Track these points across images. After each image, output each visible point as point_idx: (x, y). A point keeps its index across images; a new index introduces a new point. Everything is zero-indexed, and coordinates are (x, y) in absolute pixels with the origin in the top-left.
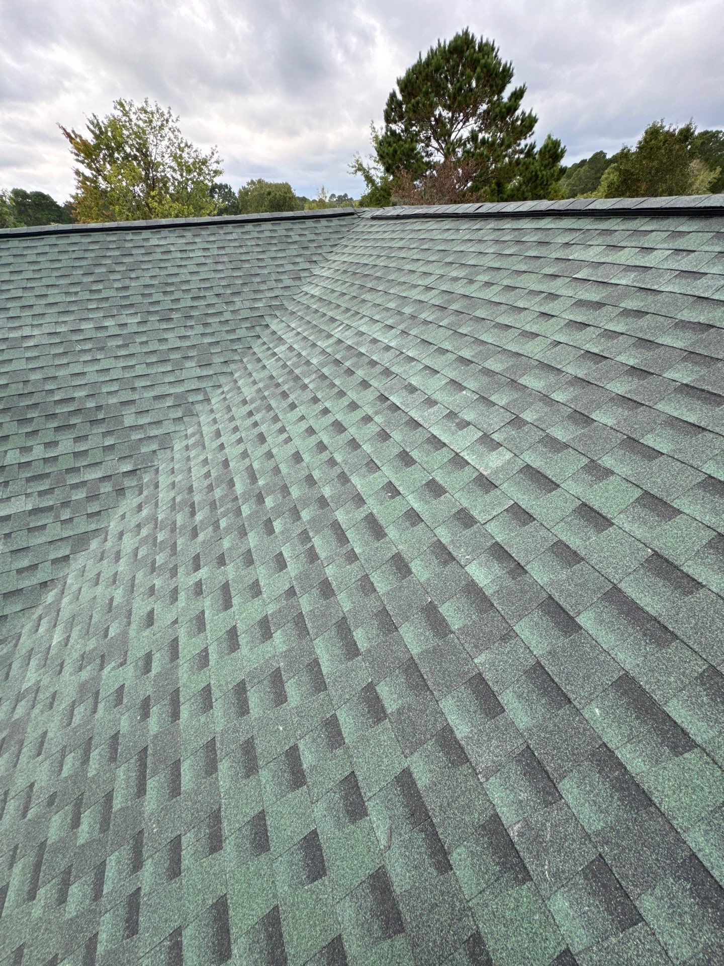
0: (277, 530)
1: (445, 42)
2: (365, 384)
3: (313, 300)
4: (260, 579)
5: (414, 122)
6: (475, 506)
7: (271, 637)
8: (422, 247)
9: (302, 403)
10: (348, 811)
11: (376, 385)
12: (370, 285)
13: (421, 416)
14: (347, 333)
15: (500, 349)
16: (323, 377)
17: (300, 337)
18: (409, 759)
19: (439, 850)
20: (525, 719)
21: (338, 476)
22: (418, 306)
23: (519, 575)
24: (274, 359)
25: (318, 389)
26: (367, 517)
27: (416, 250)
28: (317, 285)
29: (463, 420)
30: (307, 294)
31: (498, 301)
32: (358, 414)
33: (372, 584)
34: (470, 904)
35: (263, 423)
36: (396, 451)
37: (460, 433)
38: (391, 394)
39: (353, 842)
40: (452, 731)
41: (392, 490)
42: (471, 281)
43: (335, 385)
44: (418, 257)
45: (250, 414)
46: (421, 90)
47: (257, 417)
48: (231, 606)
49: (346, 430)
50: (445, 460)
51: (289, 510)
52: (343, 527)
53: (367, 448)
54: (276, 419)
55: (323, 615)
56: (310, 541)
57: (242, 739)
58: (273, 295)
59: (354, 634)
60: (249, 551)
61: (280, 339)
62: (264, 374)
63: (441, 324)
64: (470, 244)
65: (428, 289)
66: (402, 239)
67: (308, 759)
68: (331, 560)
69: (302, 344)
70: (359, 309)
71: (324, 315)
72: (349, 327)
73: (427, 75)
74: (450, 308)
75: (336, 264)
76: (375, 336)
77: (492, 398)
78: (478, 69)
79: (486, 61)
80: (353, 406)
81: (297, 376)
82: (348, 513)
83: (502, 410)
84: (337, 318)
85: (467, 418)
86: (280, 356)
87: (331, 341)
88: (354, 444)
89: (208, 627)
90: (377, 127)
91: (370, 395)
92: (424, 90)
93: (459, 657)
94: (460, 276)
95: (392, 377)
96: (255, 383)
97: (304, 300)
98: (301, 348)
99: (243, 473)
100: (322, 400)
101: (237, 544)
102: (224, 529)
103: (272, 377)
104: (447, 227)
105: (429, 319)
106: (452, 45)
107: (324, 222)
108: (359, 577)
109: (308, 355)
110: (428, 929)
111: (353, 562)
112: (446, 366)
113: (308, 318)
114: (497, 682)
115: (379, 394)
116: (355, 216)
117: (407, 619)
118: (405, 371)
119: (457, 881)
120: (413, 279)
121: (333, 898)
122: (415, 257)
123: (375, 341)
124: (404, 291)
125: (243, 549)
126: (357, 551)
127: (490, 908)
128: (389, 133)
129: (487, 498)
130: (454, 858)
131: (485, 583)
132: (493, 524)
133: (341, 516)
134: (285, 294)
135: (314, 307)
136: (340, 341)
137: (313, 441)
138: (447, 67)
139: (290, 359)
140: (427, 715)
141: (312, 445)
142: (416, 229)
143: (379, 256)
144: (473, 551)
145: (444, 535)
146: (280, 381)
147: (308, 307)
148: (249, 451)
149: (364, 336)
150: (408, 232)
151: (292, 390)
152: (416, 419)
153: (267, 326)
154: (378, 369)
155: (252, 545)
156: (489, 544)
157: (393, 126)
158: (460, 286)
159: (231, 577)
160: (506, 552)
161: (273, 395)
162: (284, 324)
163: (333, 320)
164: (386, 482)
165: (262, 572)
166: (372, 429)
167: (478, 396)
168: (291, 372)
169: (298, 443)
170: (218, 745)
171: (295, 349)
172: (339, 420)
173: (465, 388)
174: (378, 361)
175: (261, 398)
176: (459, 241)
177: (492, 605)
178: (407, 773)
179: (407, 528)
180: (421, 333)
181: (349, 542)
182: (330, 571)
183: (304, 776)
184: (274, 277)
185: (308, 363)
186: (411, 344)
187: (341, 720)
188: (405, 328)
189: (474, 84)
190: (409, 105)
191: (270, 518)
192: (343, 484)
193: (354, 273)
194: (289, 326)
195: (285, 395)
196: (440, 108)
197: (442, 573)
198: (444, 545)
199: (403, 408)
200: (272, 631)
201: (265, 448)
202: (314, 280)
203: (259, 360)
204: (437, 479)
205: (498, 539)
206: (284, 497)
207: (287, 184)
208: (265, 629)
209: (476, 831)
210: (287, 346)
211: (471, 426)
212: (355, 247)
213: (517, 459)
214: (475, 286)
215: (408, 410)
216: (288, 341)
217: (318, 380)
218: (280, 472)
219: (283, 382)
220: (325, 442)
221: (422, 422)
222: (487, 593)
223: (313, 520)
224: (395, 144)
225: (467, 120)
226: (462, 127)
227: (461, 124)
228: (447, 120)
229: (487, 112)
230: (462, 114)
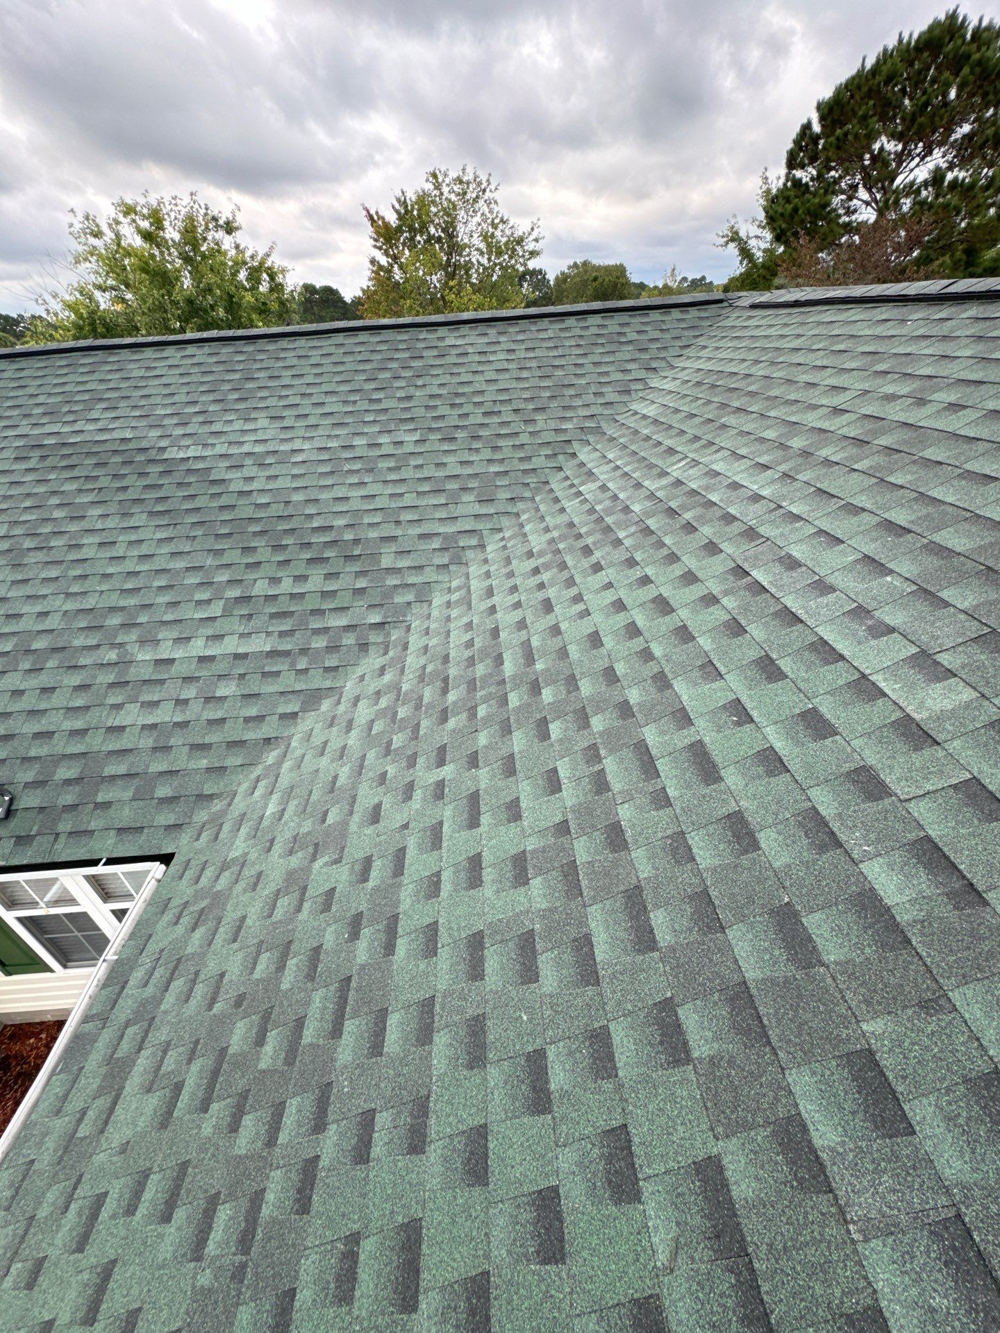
0: (553, 737)
1: (911, 36)
2: (712, 548)
3: (644, 423)
4: (522, 798)
5: (833, 164)
6: (891, 767)
7: (526, 883)
8: (835, 348)
9: (611, 565)
10: (610, 1182)
11: (730, 551)
12: (736, 404)
13: (804, 607)
14: (691, 472)
15: (968, 515)
16: (648, 531)
17: (619, 473)
18: (720, 1143)
20: (958, 1164)
21: (654, 677)
22: (816, 437)
23: (970, 904)
24: (577, 500)
25: (636, 547)
26: (692, 745)
27: (822, 353)
28: (653, 402)
29: (883, 623)
30: (636, 413)
31: (972, 435)
32: (696, 591)
33: (690, 849)
35: (552, 586)
36: (754, 654)
37: (873, 642)
38: (754, 566)
39: (613, 1233)
40: (804, 1129)
41: (739, 713)
42: (921, 402)
43: (663, 545)
44: (825, 363)
45: (536, 571)
46: (854, 113)
47: (545, 576)
48: (479, 825)
49: (673, 611)
50: (841, 682)
51: (575, 712)
52: (654, 752)
53: (705, 642)
54: (571, 582)
55: (607, 874)
56: (600, 761)
57: (470, 1011)
58: (588, 413)
59: (652, 915)
60: (512, 756)
61: (590, 474)
62: (561, 519)
63: (856, 467)
64: (924, 343)
65: (838, 411)
66: (799, 336)
67: (558, 1077)
68: (628, 798)
69: (622, 482)
70: (714, 438)
71: (660, 443)
72: (696, 463)
73: (870, 90)
74: (876, 442)
75: (686, 372)
76: (737, 479)
77: (945, 594)
78: (966, 70)
79: (983, 56)
80: (690, 578)
81: (609, 527)
82: (663, 733)
83: (962, 616)
84: (679, 449)
85: (888, 620)
86: (587, 496)
87: (665, 481)
88: (684, 634)
89: (444, 845)
90: (772, 176)
91: (718, 565)
92: (861, 113)
93: (832, 1011)
94: (902, 393)
95: (759, 542)
96: (547, 530)
97: (631, 422)
98: (619, 488)
99: (517, 648)
100: (642, 564)
101: (496, 743)
102: (482, 719)
103: (571, 525)
104: (884, 317)
105: (833, 458)
106: (923, 38)
107: (676, 314)
108: (669, 832)
109: (628, 498)
111: (662, 807)
112: (858, 533)
113: (633, 447)
114: (904, 1078)
115: (734, 565)
116: (725, 304)
117: (742, 918)
118: (782, 535)
120: (813, 397)
121: (572, 1305)
122: (819, 363)
123: (736, 486)
124: (793, 413)
125: (504, 752)
126: (671, 792)
128: (789, 184)
129: (917, 759)
131: (896, 900)
132: (923, 804)
133: (650, 735)
134: (606, 412)
135: (646, 432)
136: (679, 483)
137: (621, 619)
138: (908, 74)
139: (600, 502)
140: (761, 1085)
141: (618, 626)
142: (826, 320)
143: (757, 362)
144: (878, 840)
145: (826, 802)
146: (583, 530)
147: (636, 432)
148: (528, 621)
149: (719, 478)
150: (811, 325)
151: (598, 545)
152: (794, 610)
153: (574, 455)
154: (736, 528)
155: (516, 749)
156: (911, 836)
157: (798, 174)
158: (898, 408)
159: (483, 786)
160: (947, 858)
161: (571, 549)
162: (598, 454)
163: (671, 451)
164: (730, 698)
165: (525, 790)
166: (717, 615)
167: (914, 588)
168: (600, 519)
169: (598, 619)
170: (437, 1008)
171: (609, 489)
172: (665, 595)
173: (891, 572)
174: (738, 515)
175: (553, 552)
176: (904, 339)
177: (909, 942)
178: (717, 1165)
179: (759, 777)
180: (818, 478)
181: (659, 776)
182: (625, 813)
183: (549, 1101)
184: (593, 389)
185: (627, 509)
186: (798, 494)
187: (616, 1040)
188: (790, 470)
189: (953, 94)
190: (832, 139)
191: (545, 717)
192: (660, 690)
193: (714, 386)
194: (605, 457)
195: (587, 551)
196: (884, 139)
197: (815, 862)
198: (823, 818)
199: (773, 590)
200: (530, 876)
201: (550, 620)
202: (648, 394)
203: (557, 500)
204: (823, 710)
205: (930, 832)
206: (569, 692)
207: (621, 265)
208: (520, 870)
210: (599, 484)
211: (896, 635)
212: (717, 348)
213: (986, 703)
214: (929, 409)
215: (782, 595)
216: (602, 477)
217: (638, 534)
218: (568, 656)
219: (586, 533)
220: (640, 624)
221: (804, 617)
222: (898, 918)
223: (607, 733)
224: (797, 200)
225: (930, 153)
226: (918, 165)
227: (917, 160)
228: (892, 156)
229: (968, 137)
230: (921, 145)
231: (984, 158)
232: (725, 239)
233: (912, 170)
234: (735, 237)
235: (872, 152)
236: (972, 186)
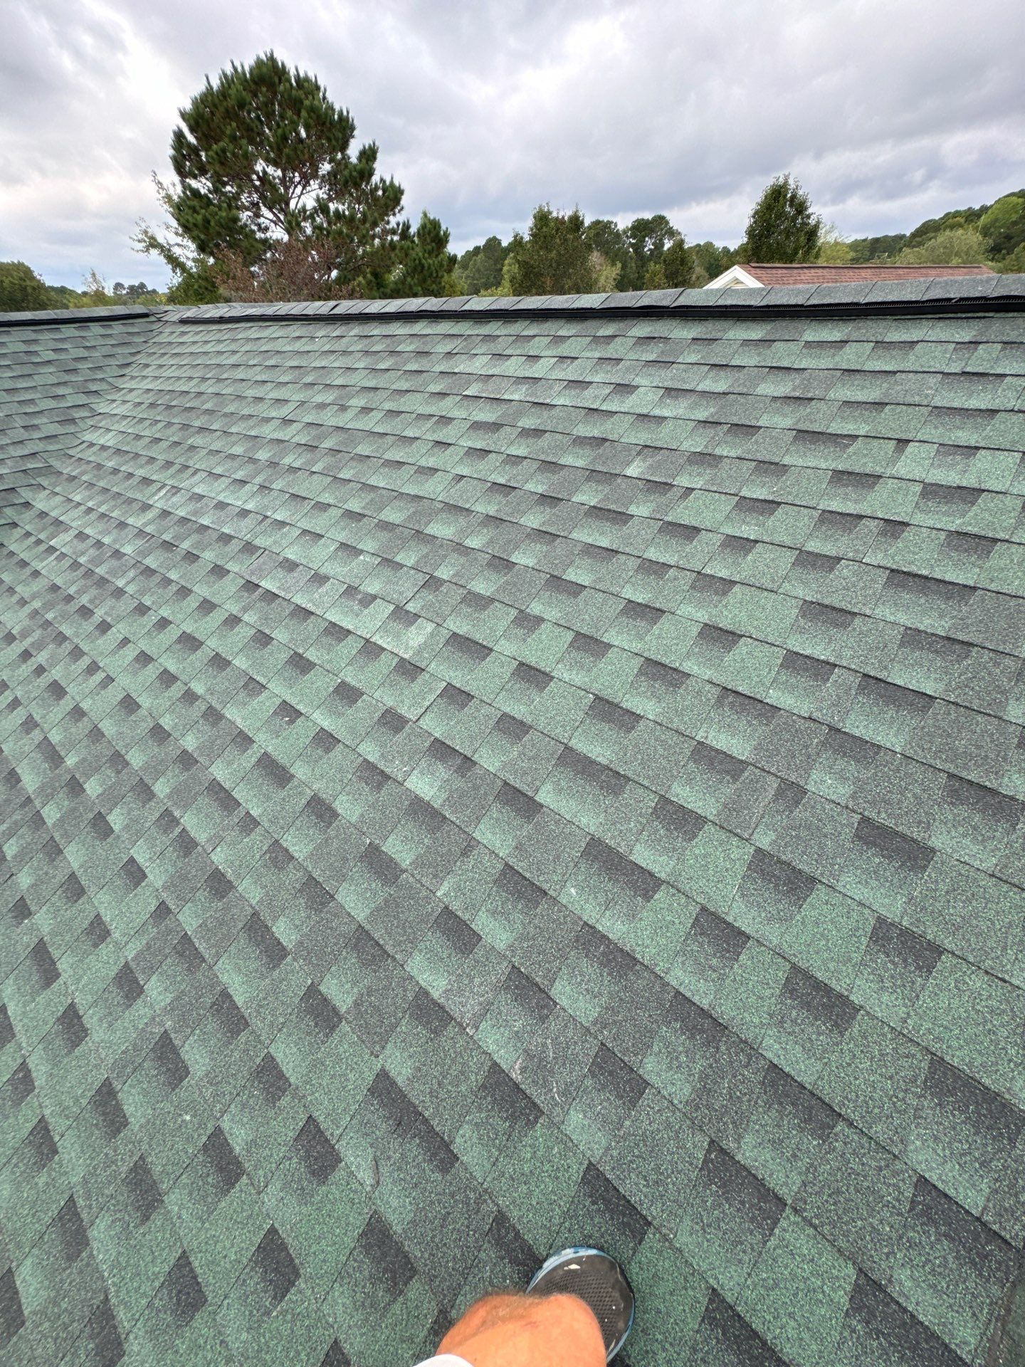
0: (116, 828)
2: (219, 571)
3: (105, 454)
4: (102, 912)
5: (225, 179)
6: (402, 702)
7: (141, 990)
8: (267, 364)
9: (120, 619)
11: (236, 570)
12: (197, 423)
13: (311, 601)
14: (174, 499)
15: (396, 494)
16: (149, 572)
17: (93, 516)
18: (381, 1057)
19: (439, 1147)
20: (504, 937)
21: (205, 716)
22: (276, 448)
23: (469, 769)
24: (52, 558)
25: (142, 592)
26: (259, 760)
27: (259, 368)
28: (108, 430)
29: (367, 594)
30: (92, 445)
31: (382, 431)
32: (218, 617)
33: (287, 850)
34: (485, 1186)
35: (53, 665)
36: (285, 656)
37: (366, 612)
38: (261, 578)
40: (427, 994)
41: (289, 712)
42: (344, 408)
43: (169, 581)
44: (264, 377)
45: (26, 655)
46: (223, 133)
47: (41, 658)
48: (58, 976)
49: (202, 643)
50: (354, 652)
51: (132, 789)
52: (227, 786)
53: (240, 662)
54: (77, 653)
55: (222, 924)
56: (178, 823)
58: (26, 452)
59: (274, 929)
60: (73, 875)
61: (58, 523)
62: (37, 586)
63: (313, 469)
64: (332, 357)
65: (287, 422)
66: (234, 352)
68: (217, 841)
69: (101, 526)
70: (187, 461)
71: (131, 475)
72: (176, 490)
73: (227, 110)
74: (322, 446)
75: (135, 393)
76: (221, 498)
77: (398, 559)
78: (304, 113)
79: (312, 104)
80: (207, 607)
81: (102, 578)
82: (229, 763)
83: (412, 572)
84: (154, 478)
85: (372, 589)
86: (63, 550)
87: (150, 515)
88: (219, 662)
89: (18, 1028)
90: (166, 183)
91: (230, 586)
92: (228, 132)
93: (419, 898)
94: (328, 401)
95: (258, 554)
96: (23, 602)
97: (90, 455)
98: (100, 533)
99: (33, 754)
100: (154, 607)
101: (46, 874)
102: (15, 857)
103: (55, 588)
104: (297, 334)
105: (295, 465)
106: (255, 72)
107: (96, 329)
108: (265, 848)
109: (115, 541)
110: (445, 1249)
111: (252, 830)
112: (332, 526)
113: (102, 484)
114: (467, 908)
115: (244, 582)
116: (152, 319)
117: (343, 878)
118: (275, 542)
119: (466, 1169)
120: (259, 410)
122: (258, 378)
123: (221, 506)
124: (252, 428)
125: (61, 877)
126: (255, 812)
127: (507, 1175)
128: (188, 193)
129: (416, 686)
130: (458, 1145)
131: (432, 793)
132: (427, 717)
133: (219, 772)
134: (51, 448)
135: (110, 464)
136: (165, 514)
137: (151, 672)
138: (257, 104)
139: (83, 553)
140: (393, 990)
141: (150, 680)
142: (252, 337)
143: (204, 379)
144: (410, 758)
145: (370, 751)
146: (72, 590)
147: (99, 466)
148: (37, 717)
149: (204, 501)
150: (242, 341)
151: (97, 602)
152: (304, 606)
153: (27, 505)
154: (235, 546)
155: (75, 865)
156: (428, 744)
157: (194, 183)
158: (329, 414)
159: (46, 930)
160: (449, 746)
161: (64, 617)
162: (58, 499)
163: (146, 481)
164: (278, 703)
165: (103, 901)
166: (243, 633)
167: (380, 559)
168: (89, 573)
169: (127, 682)
170: (81, 1203)
171: (88, 537)
172: (188, 631)
173: (362, 552)
174: (233, 533)
175: (41, 626)
176: (317, 354)
177: (445, 818)
178: (383, 1075)
179: (321, 758)
180: (288, 485)
181: (239, 804)
182: (219, 857)
183: (239, 1164)
184: (19, 422)
185: (117, 554)
186: (277, 502)
187: (279, 1057)
188: (265, 480)
189: (303, 134)
190: (210, 153)
191: (100, 813)
192: (214, 724)
193: (169, 407)
194: (70, 500)
195: (85, 612)
196: (261, 161)
197: (377, 800)
198: (372, 764)
199: (282, 594)
200: (142, 983)
201: (66, 704)
202: (100, 421)
203: (23, 564)
204: (349, 680)
205: (436, 735)
206: (118, 772)
207: (21, 264)
208: (128, 985)
209: (477, 1097)
210: (73, 533)
211: (378, 600)
212: (161, 366)
213: (441, 629)
214: (350, 414)
215: (291, 595)
216: (74, 524)
217: (141, 578)
218: (103, 736)
219: (78, 592)
220: (172, 668)
221: (313, 609)
222: (436, 806)
223: (176, 793)
224: (203, 211)
225: (308, 183)
226: (302, 193)
227: (299, 188)
228: (277, 181)
229: (333, 174)
230: (297, 174)
231: (351, 195)
232: (144, 244)
233: (299, 197)
234: (153, 243)
235: (257, 173)
236: (352, 218)
